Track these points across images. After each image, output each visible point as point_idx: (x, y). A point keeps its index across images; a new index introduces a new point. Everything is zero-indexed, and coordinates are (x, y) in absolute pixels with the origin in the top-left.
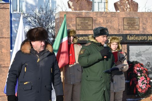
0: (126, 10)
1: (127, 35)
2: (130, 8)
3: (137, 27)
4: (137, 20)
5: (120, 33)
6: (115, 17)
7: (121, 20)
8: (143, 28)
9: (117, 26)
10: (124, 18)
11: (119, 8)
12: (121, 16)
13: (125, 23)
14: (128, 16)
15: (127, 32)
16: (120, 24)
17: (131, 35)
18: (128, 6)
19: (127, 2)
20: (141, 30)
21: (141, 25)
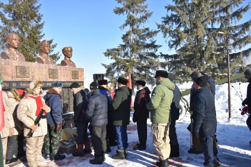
0: (16, 59)
1: (20, 82)
2: (19, 58)
3: (27, 75)
4: (28, 69)
5: (14, 80)
6: (9, 65)
7: (14, 68)
8: (32, 76)
9: (11, 73)
10: (17, 66)
11: (9, 56)
12: (14, 64)
13: (18, 71)
14: (20, 65)
15: (20, 79)
16: (14, 71)
17: (23, 82)
18: (17, 56)
19: (15, 53)
20: (31, 78)
21: (30, 73)
